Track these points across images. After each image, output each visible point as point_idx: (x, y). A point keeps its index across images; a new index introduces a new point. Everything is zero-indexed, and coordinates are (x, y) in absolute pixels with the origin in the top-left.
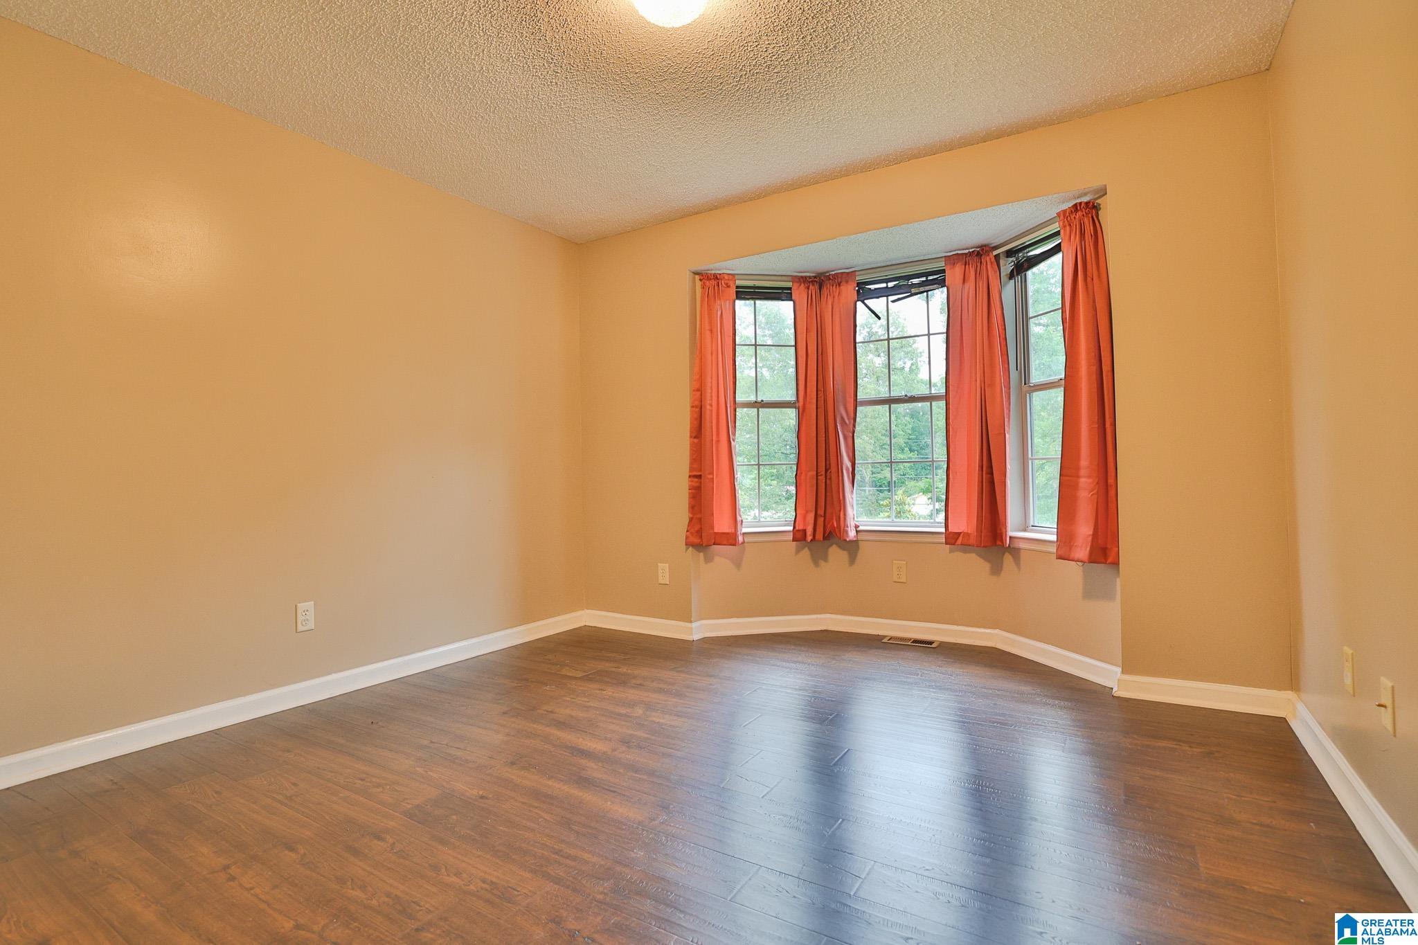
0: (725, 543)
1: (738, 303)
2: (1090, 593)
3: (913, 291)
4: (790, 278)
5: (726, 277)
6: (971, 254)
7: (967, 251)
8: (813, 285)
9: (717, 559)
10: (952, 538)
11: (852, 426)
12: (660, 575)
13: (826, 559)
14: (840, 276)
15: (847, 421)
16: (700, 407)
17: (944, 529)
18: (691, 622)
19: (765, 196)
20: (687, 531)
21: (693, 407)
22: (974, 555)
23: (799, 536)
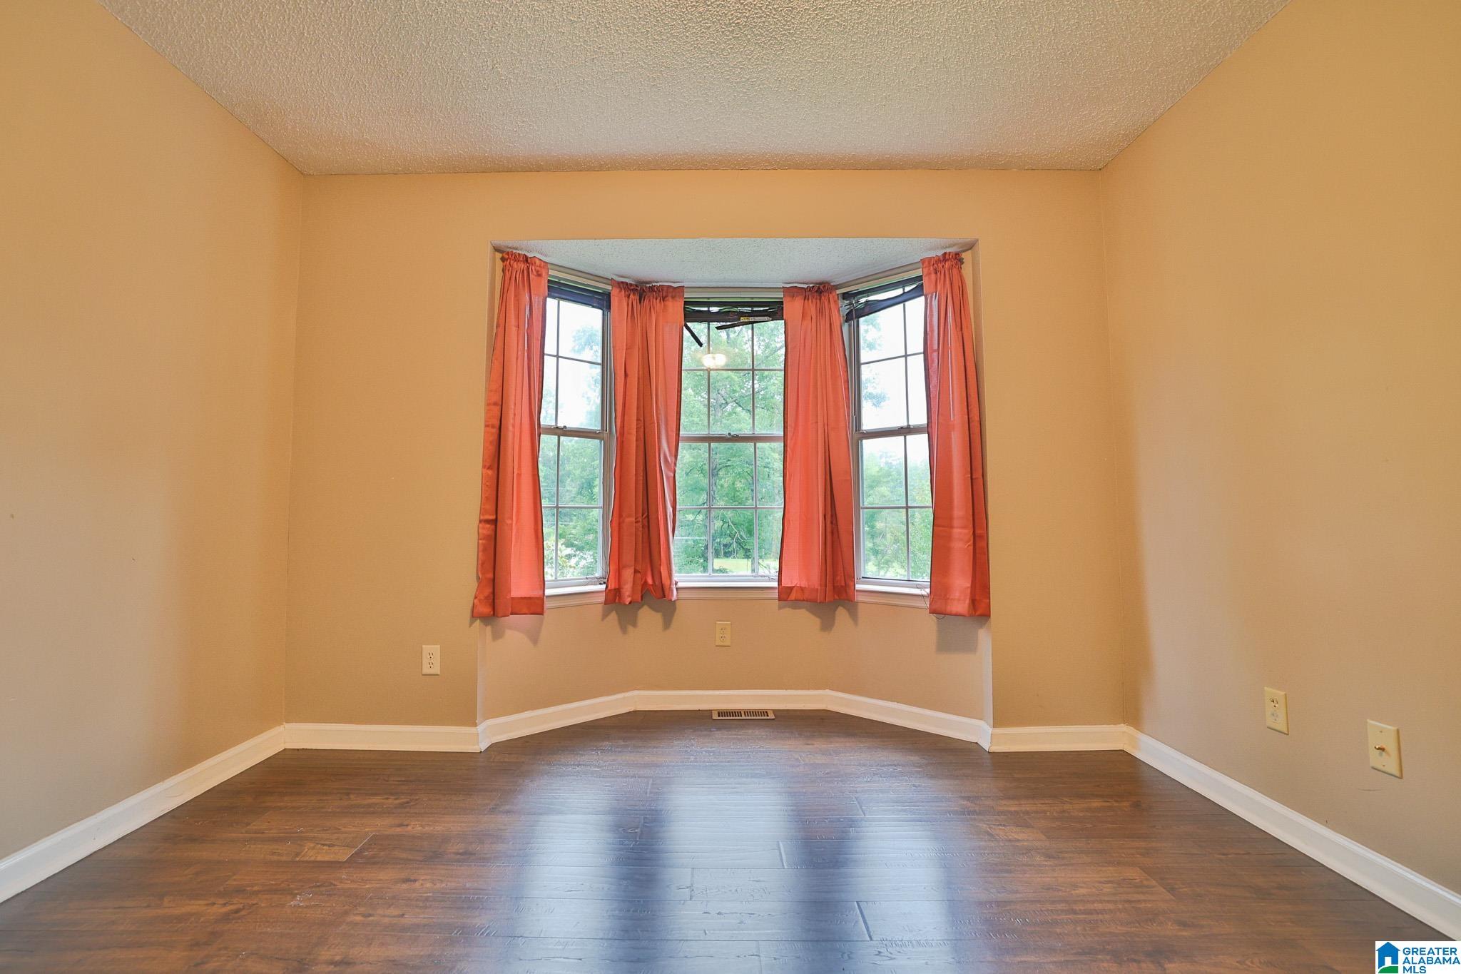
0: (525, 610)
1: (548, 299)
2: (945, 645)
3: (743, 319)
4: (609, 282)
5: (538, 262)
6: (810, 289)
7: (805, 286)
8: (634, 294)
9: (508, 633)
10: (785, 594)
11: (673, 464)
12: (425, 661)
13: (635, 625)
14: (665, 289)
15: (669, 460)
16: (498, 426)
17: (777, 583)
18: (475, 725)
19: (608, 169)
20: (476, 598)
21: (487, 426)
22: (803, 611)
23: (613, 597)
